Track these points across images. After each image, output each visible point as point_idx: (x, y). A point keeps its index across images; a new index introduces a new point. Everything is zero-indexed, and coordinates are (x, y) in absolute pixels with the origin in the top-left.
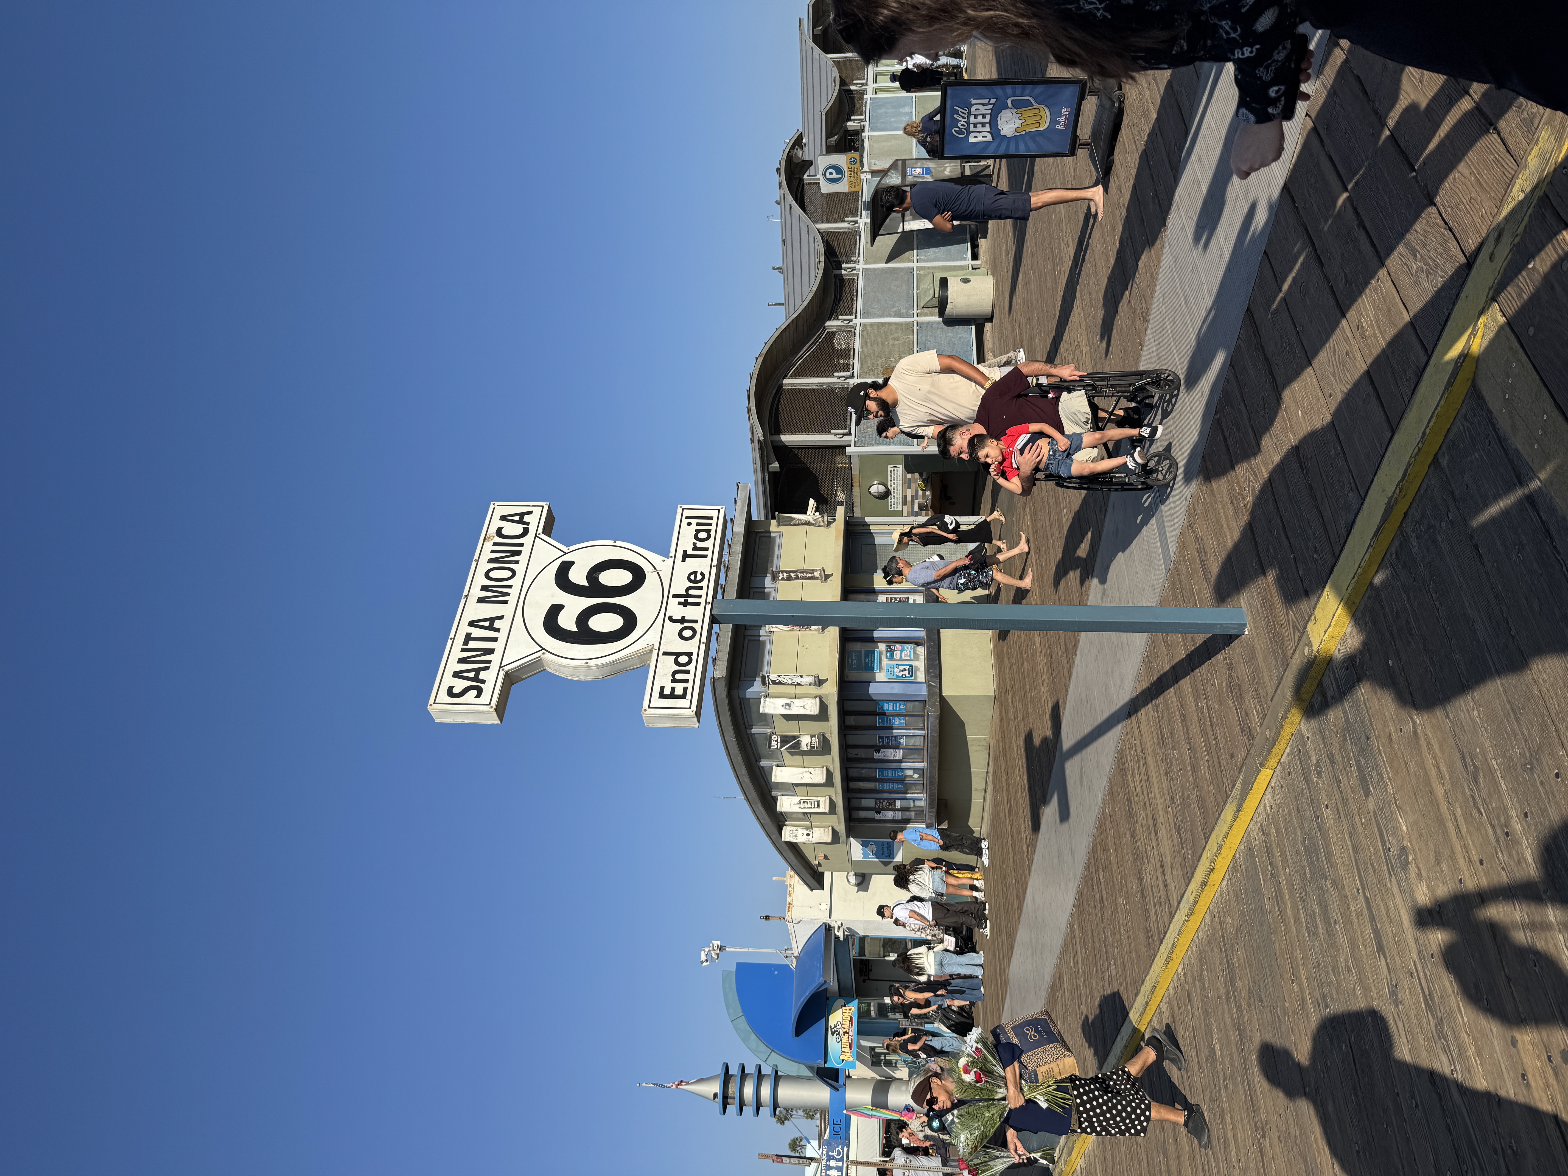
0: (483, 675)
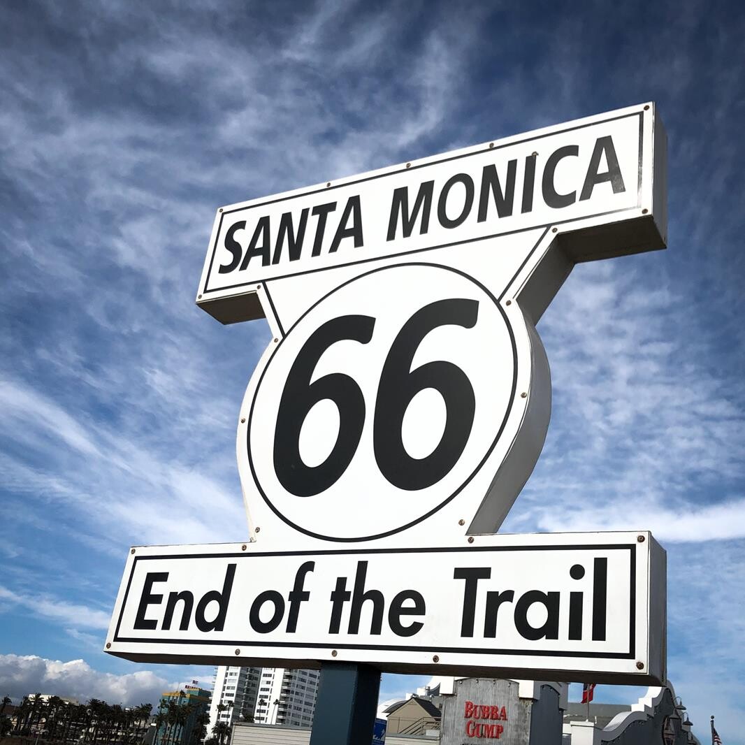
0: (257, 260)
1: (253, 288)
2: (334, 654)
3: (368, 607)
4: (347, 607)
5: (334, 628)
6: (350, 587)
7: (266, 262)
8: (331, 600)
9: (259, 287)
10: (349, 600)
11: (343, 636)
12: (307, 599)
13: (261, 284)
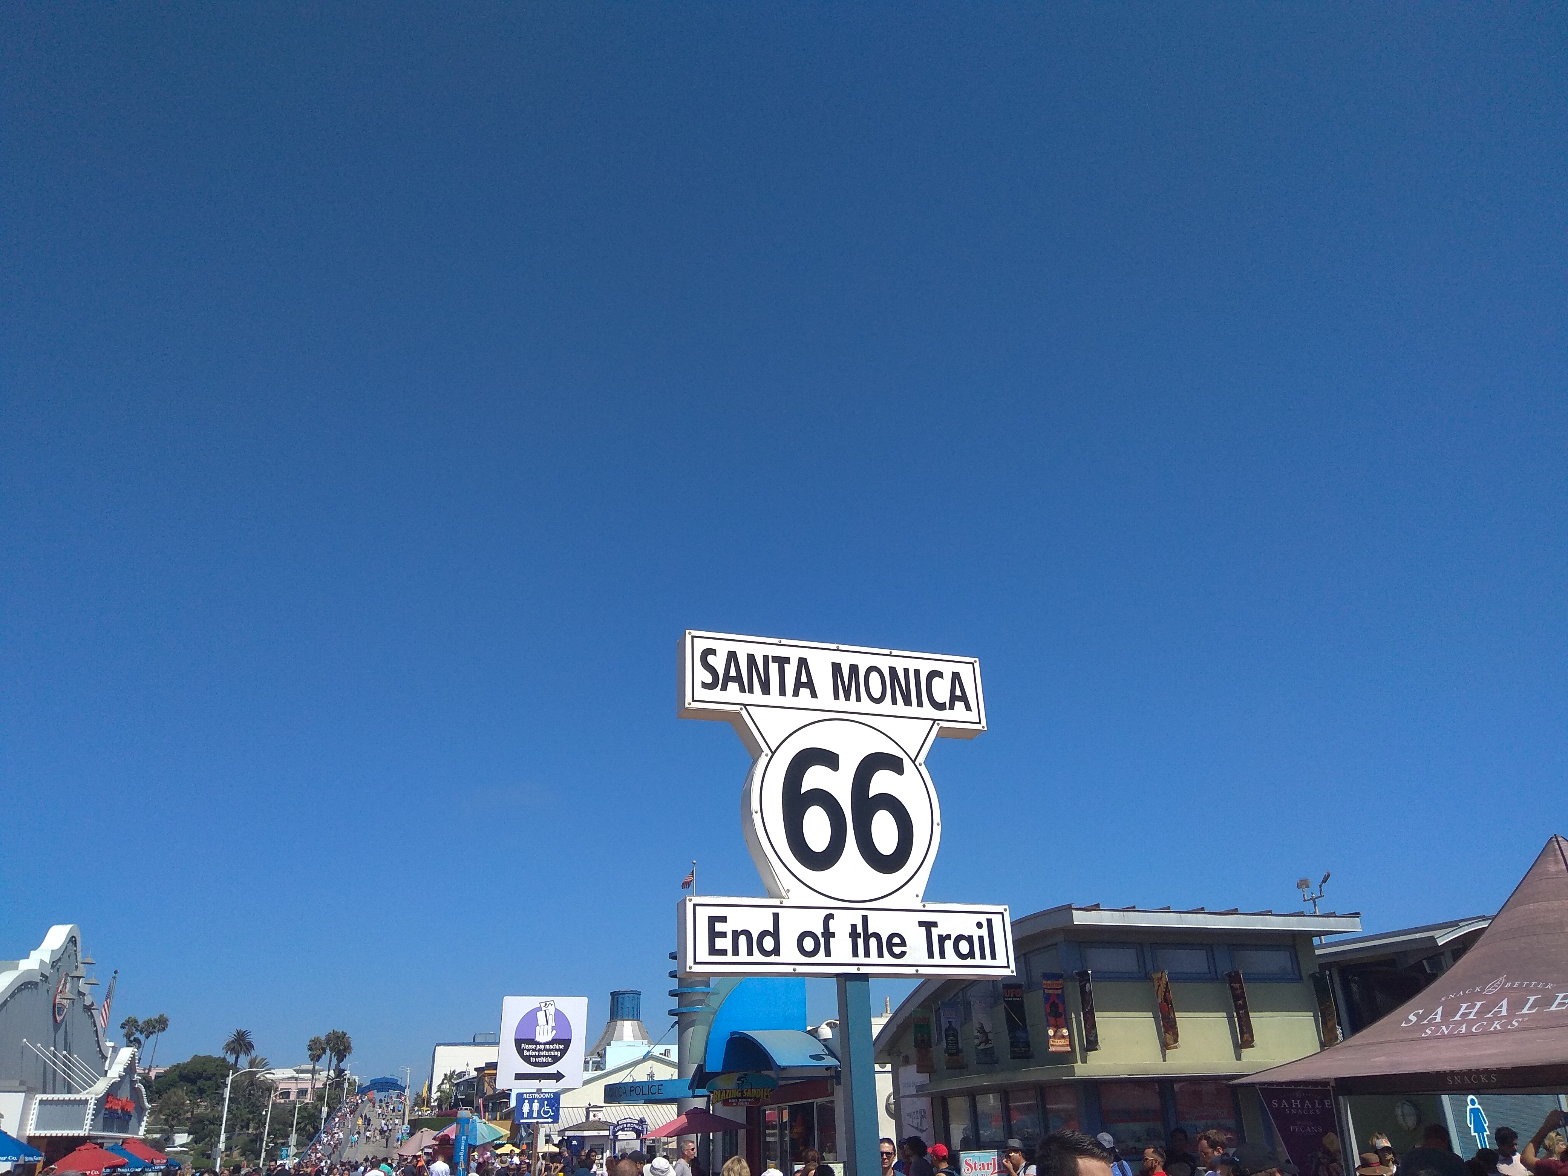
0: (733, 686)
1: (737, 708)
2: (858, 969)
3: (873, 942)
4: (860, 942)
5: (855, 954)
6: (860, 930)
7: (742, 689)
8: (850, 937)
9: (741, 709)
10: (860, 938)
11: (861, 959)
12: (834, 936)
13: (742, 707)
